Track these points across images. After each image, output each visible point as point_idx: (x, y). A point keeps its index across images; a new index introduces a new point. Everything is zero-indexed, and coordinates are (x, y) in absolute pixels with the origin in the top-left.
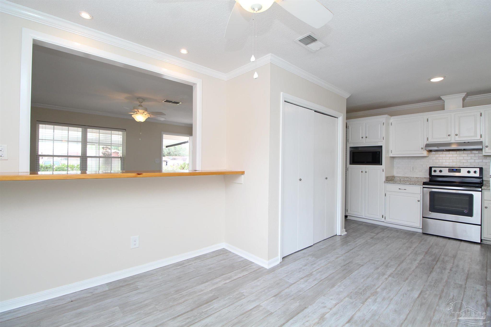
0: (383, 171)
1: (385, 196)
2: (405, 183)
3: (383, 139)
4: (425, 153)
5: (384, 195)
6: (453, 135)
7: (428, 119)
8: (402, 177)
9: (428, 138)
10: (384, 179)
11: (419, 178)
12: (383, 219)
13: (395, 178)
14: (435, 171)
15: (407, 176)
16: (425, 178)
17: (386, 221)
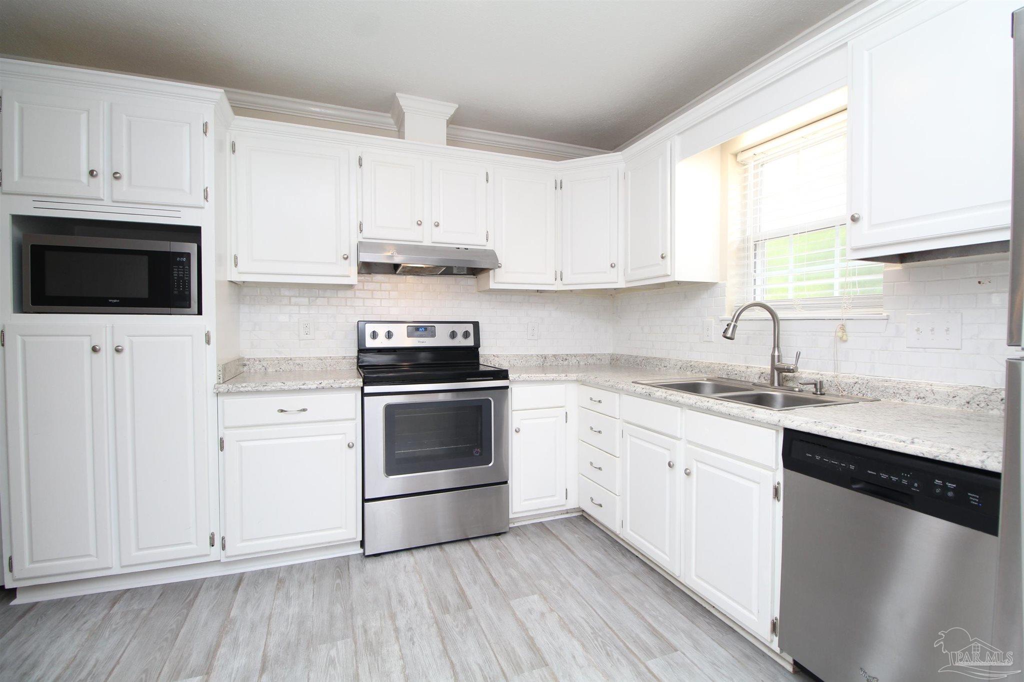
0: (208, 342)
1: (222, 448)
2: (302, 387)
3: (206, 198)
4: (352, 276)
5: (216, 446)
6: (428, 224)
7: (360, 159)
8: (272, 359)
9: (361, 224)
10: (211, 376)
11: (326, 358)
12: (215, 553)
13: (245, 365)
14: (374, 335)
15: (289, 356)
16: (344, 358)
17: (227, 557)
